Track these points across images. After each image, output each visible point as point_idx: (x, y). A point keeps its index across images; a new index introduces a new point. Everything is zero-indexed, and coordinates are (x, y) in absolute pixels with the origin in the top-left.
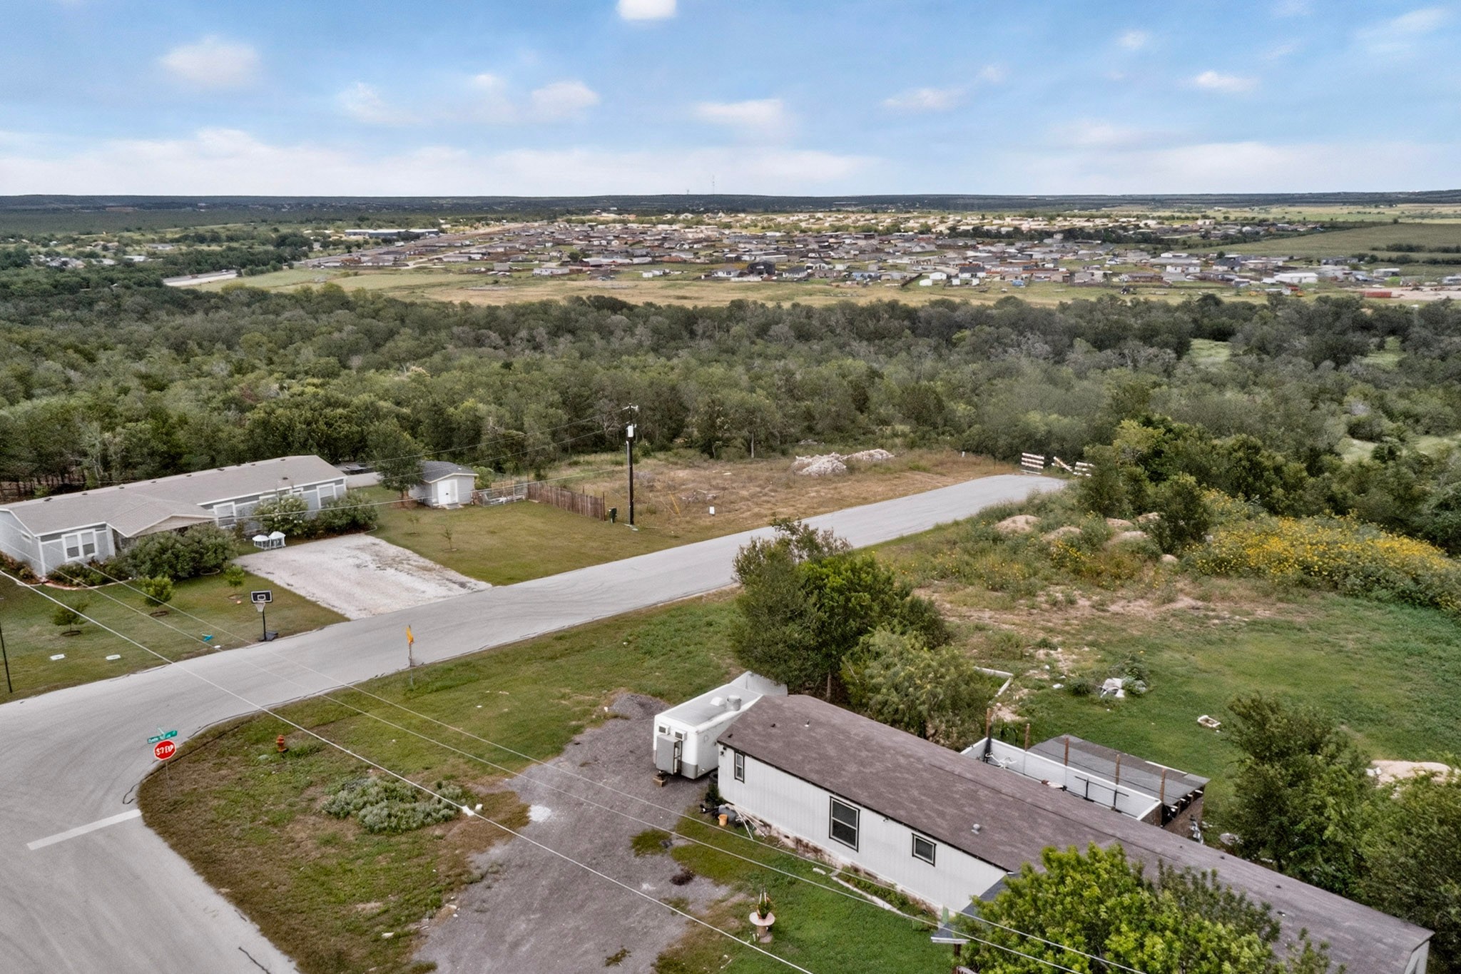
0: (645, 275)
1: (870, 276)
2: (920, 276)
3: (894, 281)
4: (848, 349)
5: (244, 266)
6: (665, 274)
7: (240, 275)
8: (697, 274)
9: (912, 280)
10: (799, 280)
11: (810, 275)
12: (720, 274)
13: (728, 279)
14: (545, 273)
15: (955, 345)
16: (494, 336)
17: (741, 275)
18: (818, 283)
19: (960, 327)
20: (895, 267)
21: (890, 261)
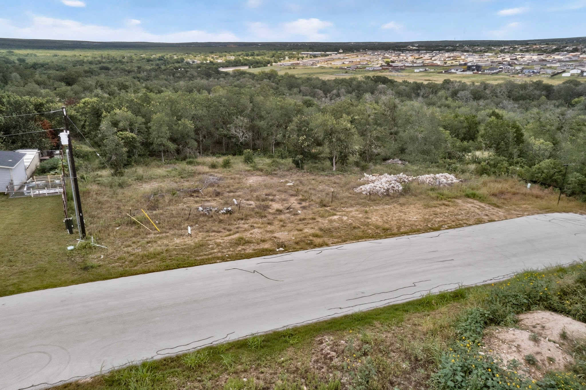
0: (416, 71)
1: (533, 72)
2: (564, 72)
3: (547, 74)
4: (501, 105)
5: (252, 64)
6: (426, 70)
7: (250, 67)
8: (441, 71)
9: (558, 73)
10: (493, 74)
11: (500, 72)
12: (453, 71)
13: (456, 73)
14: (371, 69)
15: (573, 106)
16: (320, 92)
17: (464, 71)
18: (503, 75)
19: (579, 95)
20: (550, 68)
21: (548, 65)
